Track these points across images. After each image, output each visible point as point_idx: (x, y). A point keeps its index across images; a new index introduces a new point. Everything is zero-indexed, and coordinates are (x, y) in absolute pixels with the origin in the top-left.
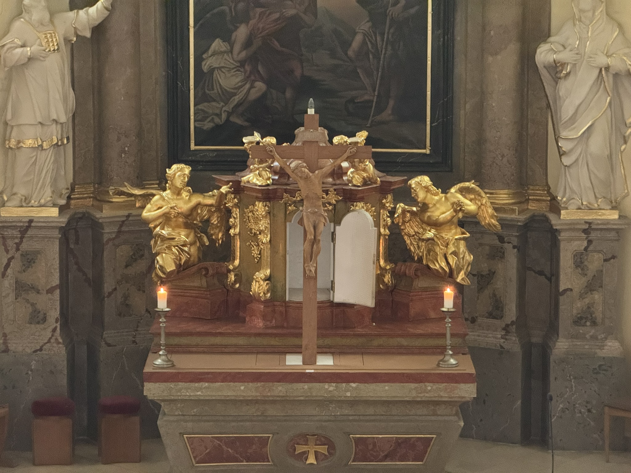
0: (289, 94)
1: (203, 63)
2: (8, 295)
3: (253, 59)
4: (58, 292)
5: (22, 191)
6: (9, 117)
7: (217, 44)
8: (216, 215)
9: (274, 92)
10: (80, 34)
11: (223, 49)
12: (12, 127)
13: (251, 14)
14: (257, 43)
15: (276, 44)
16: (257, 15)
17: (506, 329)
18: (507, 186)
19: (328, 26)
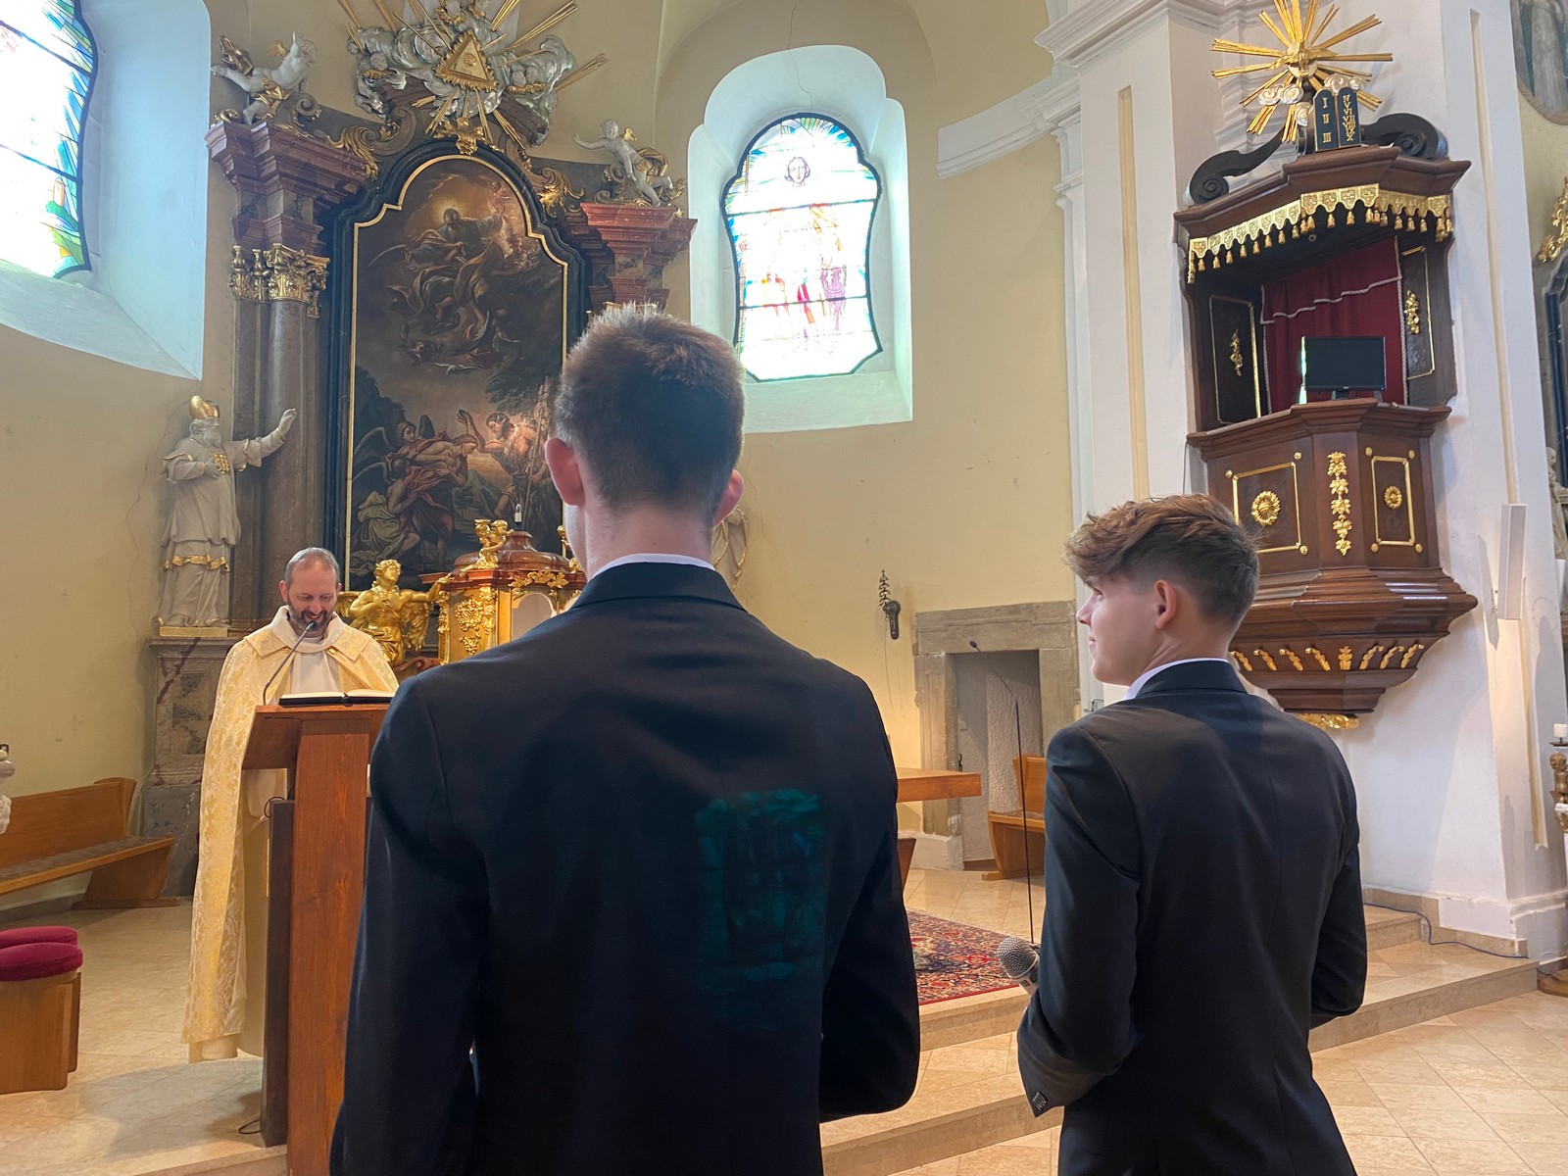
0: (440, 544)
1: (360, 513)
2: (164, 721)
5: (184, 612)
6: (174, 532)
7: (373, 497)
8: (418, 617)
9: (427, 543)
10: (250, 462)
11: (380, 501)
12: (175, 544)
13: (408, 471)
14: (412, 497)
15: (430, 499)
16: (413, 472)
19: (478, 487)
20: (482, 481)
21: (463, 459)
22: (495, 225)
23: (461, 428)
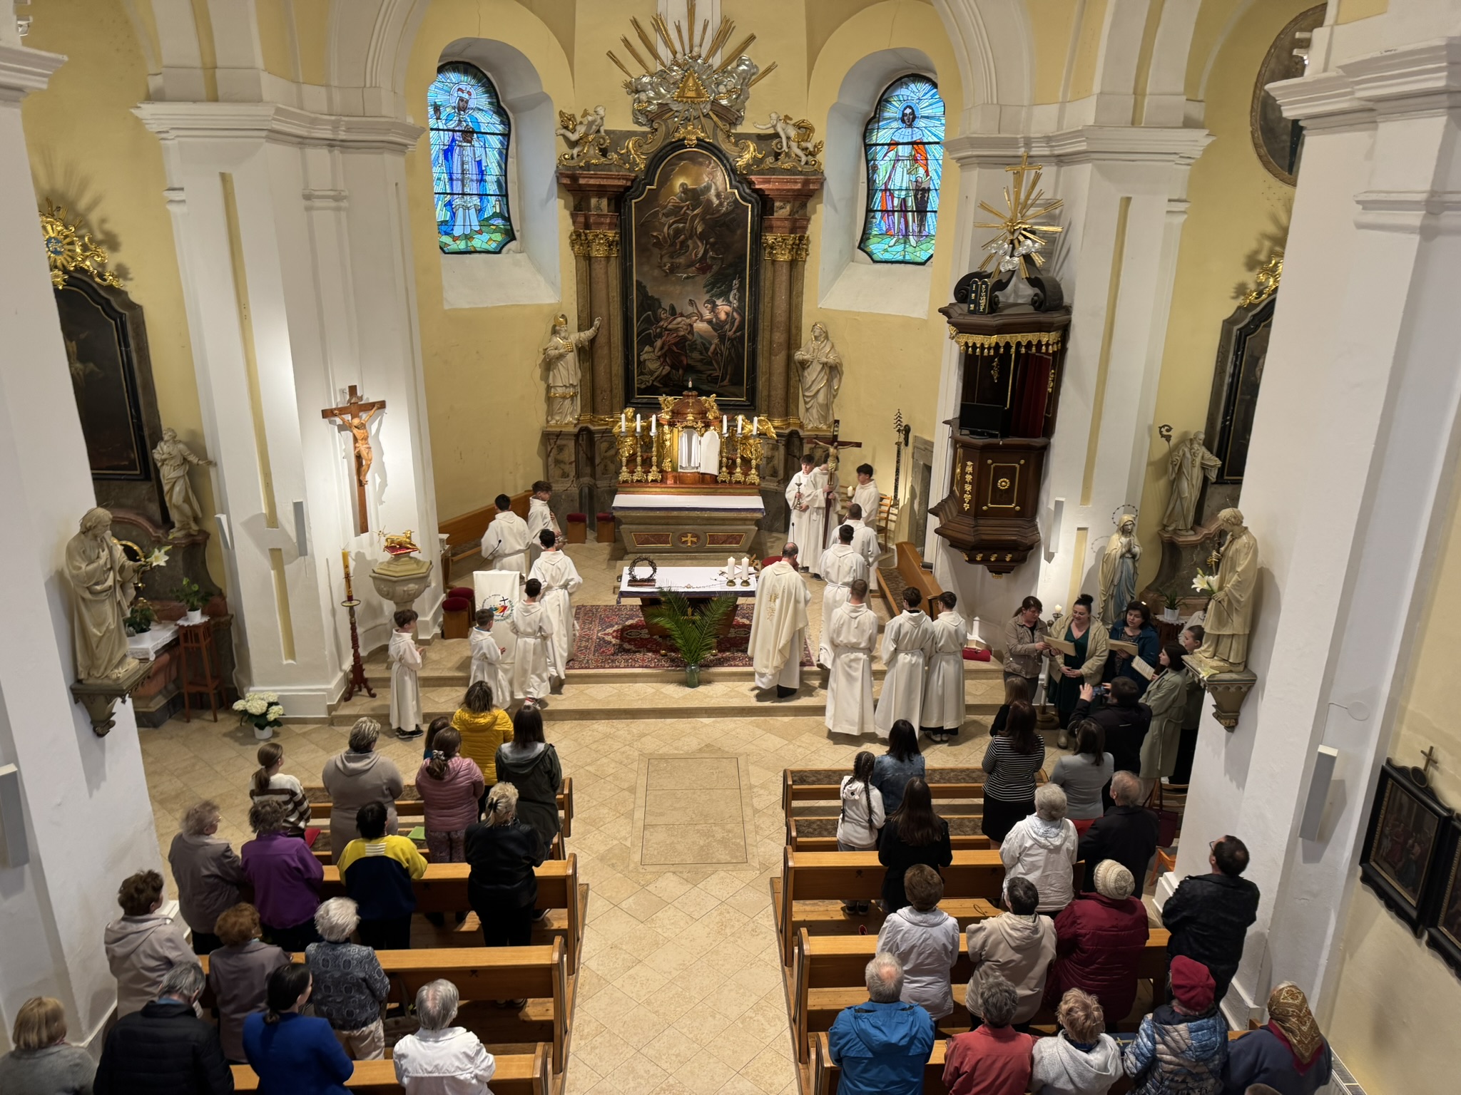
0: (681, 371)
1: (641, 357)
2: (551, 464)
3: (664, 356)
4: (574, 464)
5: (557, 417)
6: (551, 382)
7: (647, 348)
9: (674, 371)
10: (583, 343)
11: (650, 350)
13: (664, 334)
14: (666, 348)
15: (675, 348)
16: (666, 334)
17: (779, 482)
18: (780, 417)
19: (699, 341)
20: (701, 337)
21: (691, 326)
22: (708, 188)
23: (690, 309)
